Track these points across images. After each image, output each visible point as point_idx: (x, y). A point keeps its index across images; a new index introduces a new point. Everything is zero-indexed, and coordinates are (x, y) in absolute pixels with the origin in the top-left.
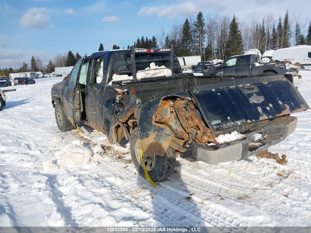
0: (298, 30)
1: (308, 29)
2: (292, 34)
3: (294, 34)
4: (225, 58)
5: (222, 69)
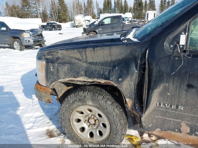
0: (97, 5)
1: (103, 4)
3: (95, 7)
4: (58, 20)
5: (100, 27)
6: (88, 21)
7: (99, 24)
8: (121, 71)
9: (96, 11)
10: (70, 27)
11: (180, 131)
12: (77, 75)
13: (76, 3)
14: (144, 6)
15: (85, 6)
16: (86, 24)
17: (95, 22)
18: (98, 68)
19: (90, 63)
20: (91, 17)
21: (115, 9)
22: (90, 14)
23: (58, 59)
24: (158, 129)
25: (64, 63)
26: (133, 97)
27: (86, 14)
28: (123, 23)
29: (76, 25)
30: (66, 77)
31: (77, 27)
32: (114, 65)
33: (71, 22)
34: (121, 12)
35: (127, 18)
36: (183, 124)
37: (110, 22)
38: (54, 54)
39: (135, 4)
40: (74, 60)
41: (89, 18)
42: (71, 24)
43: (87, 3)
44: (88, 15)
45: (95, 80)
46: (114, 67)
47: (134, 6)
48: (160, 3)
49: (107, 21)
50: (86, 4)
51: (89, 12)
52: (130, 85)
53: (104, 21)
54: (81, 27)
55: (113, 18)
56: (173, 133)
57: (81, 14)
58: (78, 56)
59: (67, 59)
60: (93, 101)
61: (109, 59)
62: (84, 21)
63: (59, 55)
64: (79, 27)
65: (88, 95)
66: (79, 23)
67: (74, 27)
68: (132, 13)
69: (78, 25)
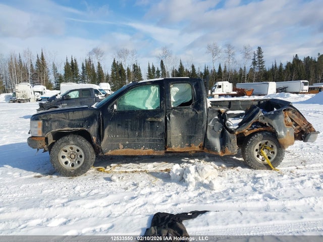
0: (55, 69)
1: (64, 69)
2: (50, 71)
5: (65, 101)
6: (39, 92)
7: (63, 98)
8: (89, 122)
9: (52, 78)
10: (5, 101)
11: (119, 148)
12: (64, 126)
13: (16, 65)
14: (126, 75)
15: (32, 70)
16: (36, 98)
17: (57, 95)
18: (76, 122)
19: (71, 120)
20: (45, 88)
21: (83, 77)
22: (43, 82)
23: (50, 119)
24: (110, 150)
25: (55, 121)
26: (96, 135)
27: (35, 81)
28: (96, 97)
29: (18, 98)
30: (56, 129)
31: (19, 102)
32: (85, 120)
33: (7, 94)
34: (93, 82)
35: (102, 90)
36: (120, 144)
37: (78, 96)
38: (48, 116)
39: (113, 71)
40: (61, 119)
41: (40, 88)
42: (7, 97)
43: (36, 65)
44: (39, 83)
45: (75, 128)
46: (85, 121)
47: (112, 73)
48: (148, 73)
49: (74, 95)
50: (35, 67)
51: (40, 78)
52: (94, 129)
53: (70, 94)
54: (27, 102)
55: (82, 91)
56: (117, 150)
57: (25, 81)
58: (64, 116)
59: (57, 119)
60: (74, 141)
61: (82, 117)
62: (33, 93)
63: (51, 117)
64: (23, 102)
65: (70, 138)
66: (23, 96)
67: (14, 102)
68: (109, 83)
69: (21, 98)
